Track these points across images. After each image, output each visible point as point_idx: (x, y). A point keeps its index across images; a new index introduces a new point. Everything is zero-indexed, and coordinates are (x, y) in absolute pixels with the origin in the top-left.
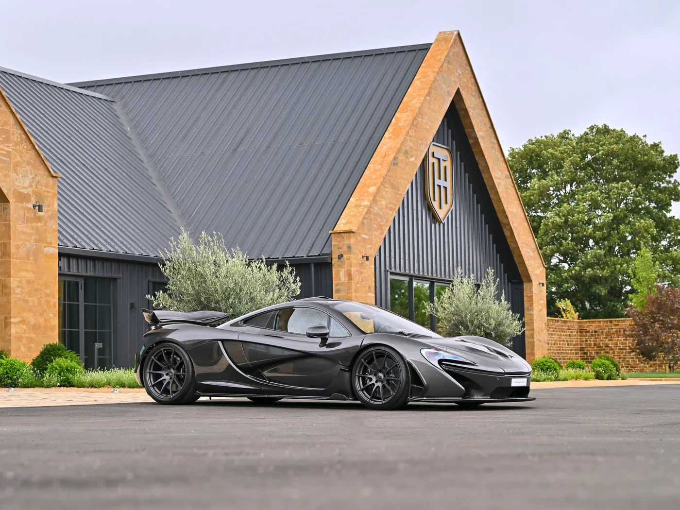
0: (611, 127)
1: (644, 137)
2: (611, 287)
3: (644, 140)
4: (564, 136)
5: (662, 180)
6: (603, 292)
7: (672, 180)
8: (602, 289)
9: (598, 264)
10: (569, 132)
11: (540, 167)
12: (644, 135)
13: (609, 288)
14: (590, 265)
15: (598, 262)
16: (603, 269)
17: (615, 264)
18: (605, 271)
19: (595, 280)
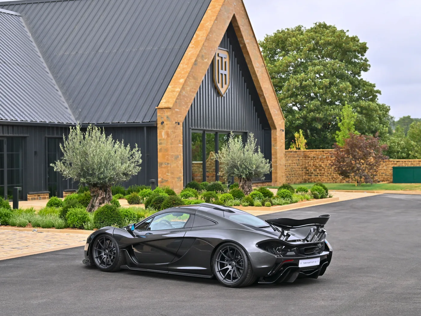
0: (328, 25)
1: (347, 31)
2: (324, 124)
3: (347, 34)
4: (299, 28)
5: (356, 57)
6: (319, 127)
7: (364, 58)
8: (319, 125)
9: (317, 110)
10: (302, 27)
11: (283, 49)
12: (347, 30)
13: (323, 124)
14: (311, 111)
15: (317, 109)
16: (319, 113)
17: (327, 110)
18: (321, 114)
19: (315, 119)
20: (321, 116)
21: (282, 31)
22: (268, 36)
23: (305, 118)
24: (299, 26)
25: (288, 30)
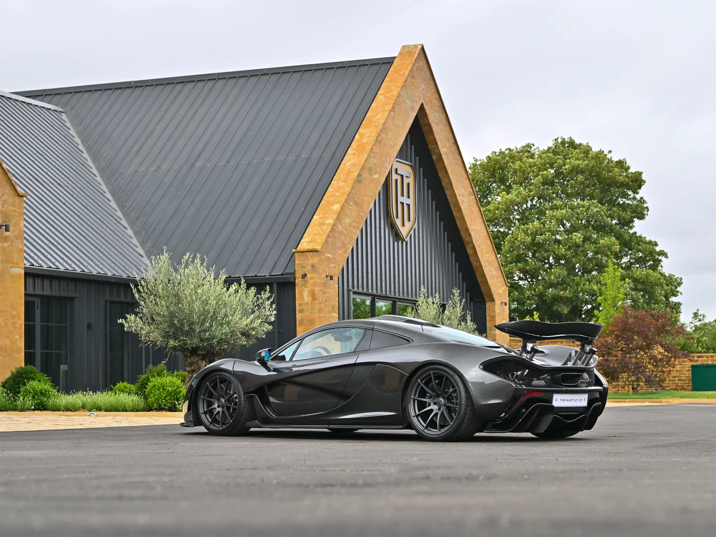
0: (577, 142)
1: (609, 152)
2: (573, 306)
3: (609, 156)
4: (527, 149)
5: (625, 196)
6: (566, 310)
7: (638, 197)
8: (564, 308)
10: (532, 146)
11: (502, 181)
12: (609, 150)
13: (571, 306)
14: (552, 285)
15: (561, 284)
16: (565, 289)
17: (578, 285)
18: (568, 291)
19: (557, 299)
20: (567, 293)
21: (501, 153)
22: (476, 160)
23: (541, 296)
24: (529, 146)
25: (510, 150)
